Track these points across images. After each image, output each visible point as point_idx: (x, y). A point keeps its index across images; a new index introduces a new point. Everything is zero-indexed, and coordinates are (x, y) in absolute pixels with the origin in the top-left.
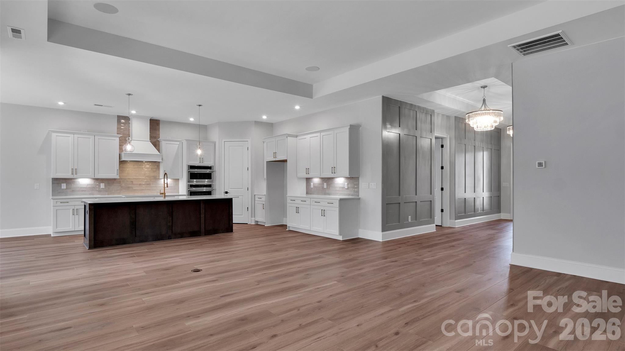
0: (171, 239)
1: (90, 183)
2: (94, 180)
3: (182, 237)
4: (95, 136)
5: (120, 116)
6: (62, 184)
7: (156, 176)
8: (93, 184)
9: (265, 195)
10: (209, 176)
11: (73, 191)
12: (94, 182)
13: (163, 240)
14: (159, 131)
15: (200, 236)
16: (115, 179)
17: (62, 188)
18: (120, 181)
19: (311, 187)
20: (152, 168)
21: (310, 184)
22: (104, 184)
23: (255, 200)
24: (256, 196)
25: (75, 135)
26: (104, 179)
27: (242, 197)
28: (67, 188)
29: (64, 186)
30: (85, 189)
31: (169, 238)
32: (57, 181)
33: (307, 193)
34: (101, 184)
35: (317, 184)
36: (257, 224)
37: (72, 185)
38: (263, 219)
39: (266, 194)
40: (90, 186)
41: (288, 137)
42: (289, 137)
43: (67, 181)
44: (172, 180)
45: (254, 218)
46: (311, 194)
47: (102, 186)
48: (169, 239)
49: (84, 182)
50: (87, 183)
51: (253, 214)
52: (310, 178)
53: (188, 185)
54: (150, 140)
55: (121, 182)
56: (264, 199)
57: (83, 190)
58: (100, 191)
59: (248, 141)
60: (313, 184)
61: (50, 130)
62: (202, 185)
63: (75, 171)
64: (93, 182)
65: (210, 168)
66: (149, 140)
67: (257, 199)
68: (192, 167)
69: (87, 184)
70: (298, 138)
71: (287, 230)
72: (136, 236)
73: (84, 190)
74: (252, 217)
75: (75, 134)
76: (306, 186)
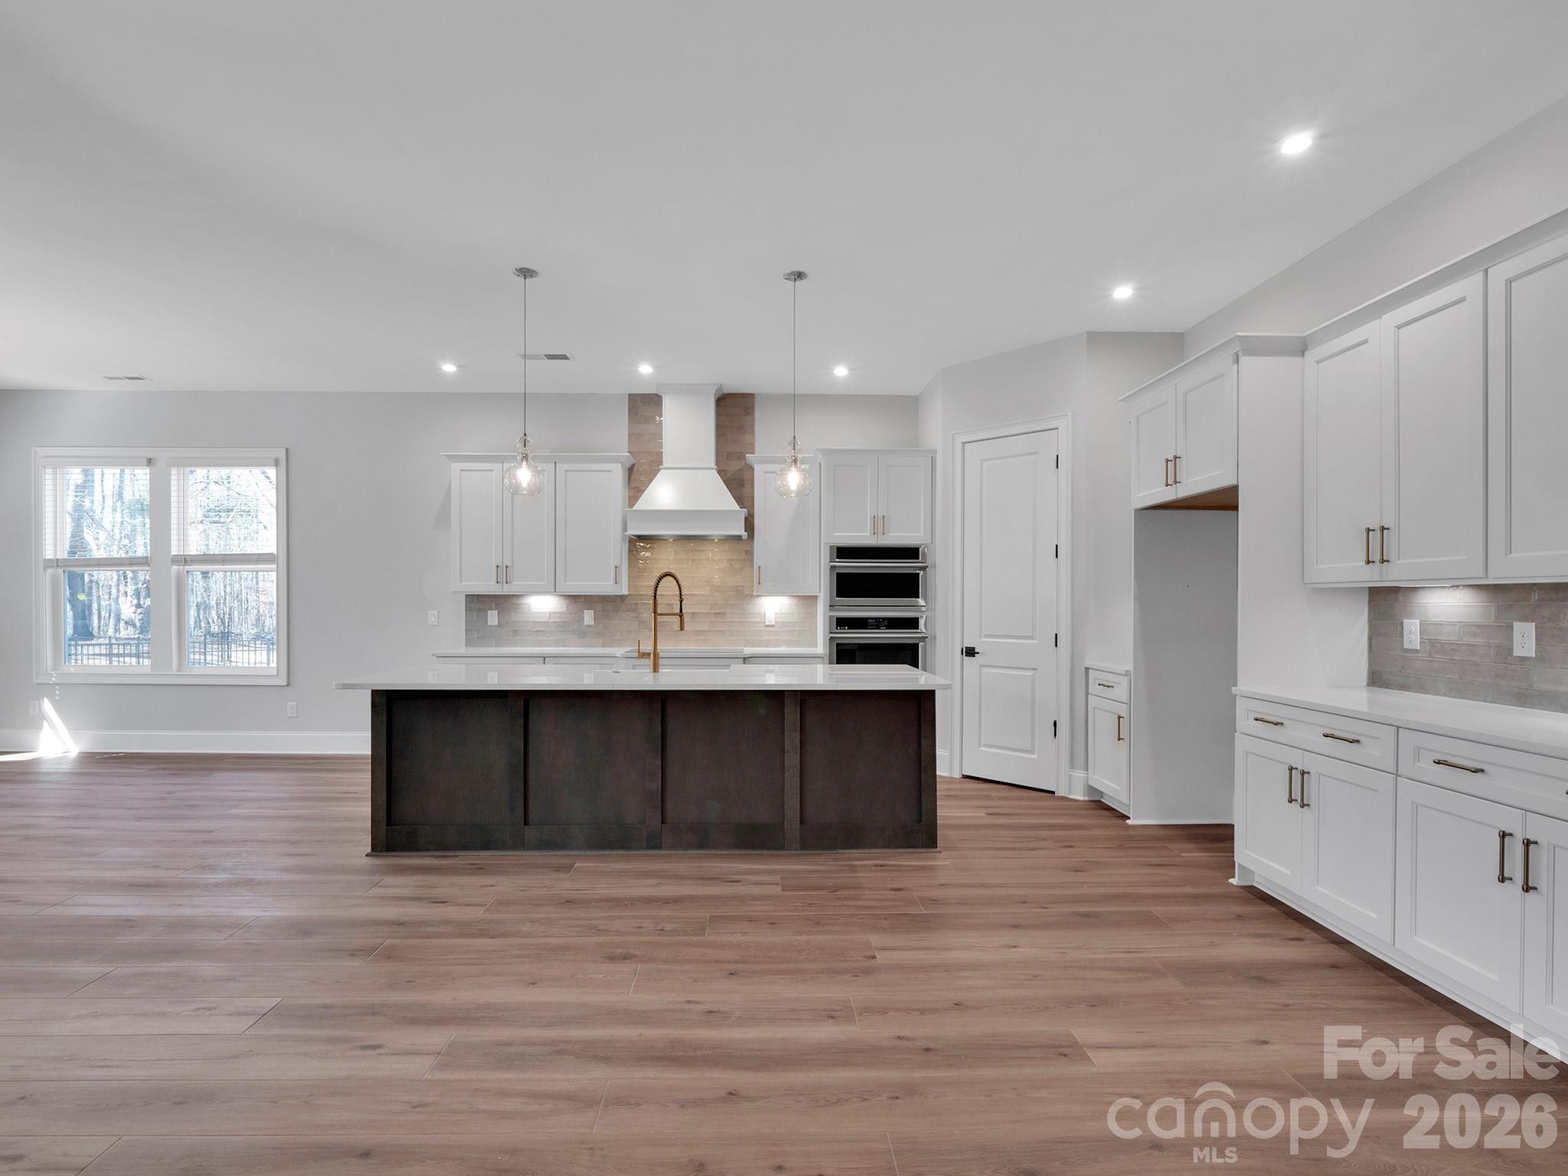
0: (659, 847)
1: (557, 610)
2: (567, 601)
3: (701, 846)
4: (555, 463)
5: (635, 395)
6: (489, 612)
7: (743, 587)
8: (563, 613)
9: (1127, 674)
10: (908, 586)
11: (514, 631)
12: (568, 605)
13: (629, 848)
14: (753, 432)
15: (783, 848)
16: (622, 598)
17: (490, 623)
18: (637, 604)
19: (1407, 646)
20: (731, 560)
21: (1402, 624)
22: (592, 611)
23: (1087, 694)
24: (1090, 671)
25: (504, 464)
26: (595, 596)
27: (1030, 673)
28: (500, 625)
29: (493, 617)
30: (546, 629)
31: (653, 843)
32: (478, 603)
33: (1376, 679)
34: (585, 611)
35: (1453, 624)
36: (1099, 806)
37: (513, 613)
38: (1118, 788)
39: (1130, 668)
40: (557, 620)
41: (1243, 359)
42: (1247, 353)
43: (503, 602)
44: (795, 601)
45: (1079, 774)
46: (1403, 687)
47: (589, 617)
48: (649, 847)
49: (543, 605)
50: (551, 610)
51: (1079, 755)
52: (1396, 590)
53: (830, 616)
54: (717, 465)
55: (639, 606)
56: (1121, 692)
57: (539, 629)
58: (582, 634)
59: (1057, 429)
60: (1424, 627)
61: (446, 455)
62: (884, 619)
63: (504, 573)
64: (565, 606)
65: (912, 553)
66: (712, 463)
67: (1094, 688)
68: (843, 552)
69: (550, 613)
70: (1312, 355)
71: (1233, 881)
72: (526, 823)
73: (541, 630)
74: (1072, 766)
75: (506, 462)
76: (1370, 639)
